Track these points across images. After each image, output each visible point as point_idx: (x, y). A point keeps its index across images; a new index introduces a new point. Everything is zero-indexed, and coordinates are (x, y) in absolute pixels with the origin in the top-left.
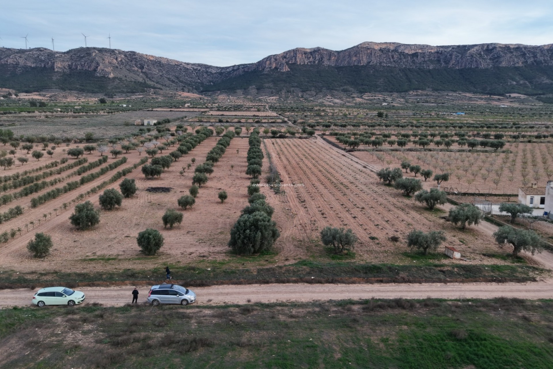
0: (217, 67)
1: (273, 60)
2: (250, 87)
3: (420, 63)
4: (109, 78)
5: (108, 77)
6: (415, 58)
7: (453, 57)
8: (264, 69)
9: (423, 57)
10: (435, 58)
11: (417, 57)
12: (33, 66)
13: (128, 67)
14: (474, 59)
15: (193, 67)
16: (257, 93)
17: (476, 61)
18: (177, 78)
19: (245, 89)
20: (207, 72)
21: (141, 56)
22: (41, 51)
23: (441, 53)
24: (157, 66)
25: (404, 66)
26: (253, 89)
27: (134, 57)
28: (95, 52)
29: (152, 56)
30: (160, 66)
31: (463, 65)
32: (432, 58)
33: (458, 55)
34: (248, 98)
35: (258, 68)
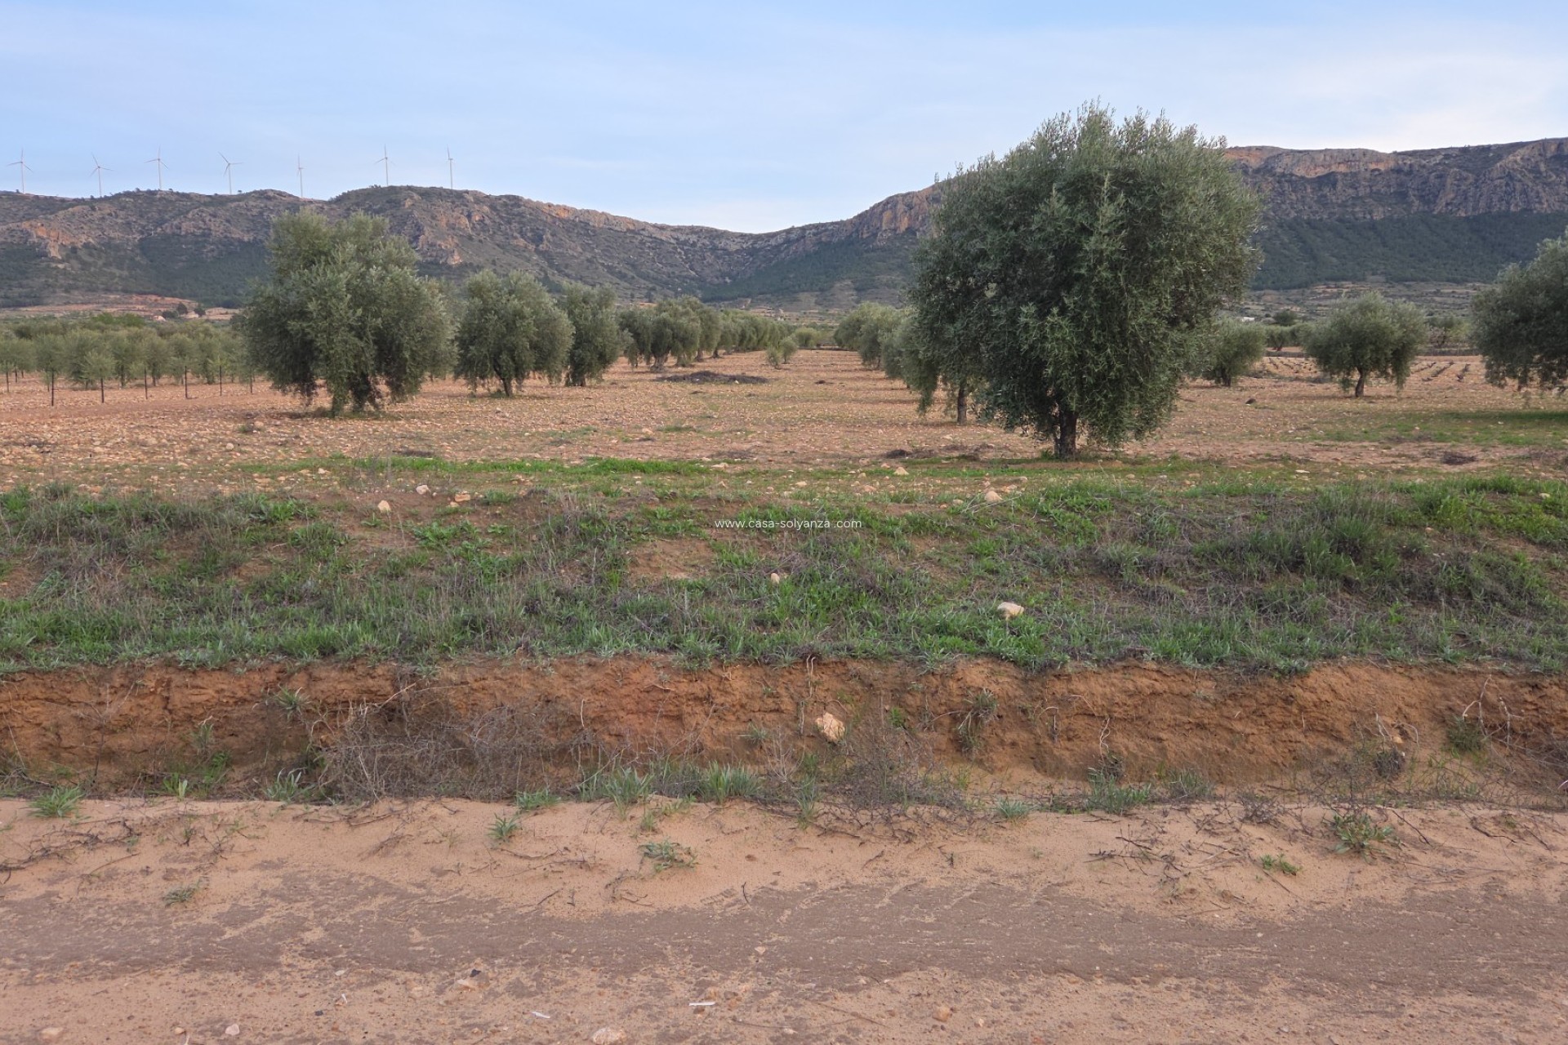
0: (742, 236)
1: (901, 207)
2: (838, 285)
3: (1343, 205)
4: (450, 267)
5: (445, 263)
6: (1326, 190)
7: (1449, 181)
8: (875, 235)
9: (1352, 186)
10: (1389, 186)
11: (1334, 185)
12: (246, 239)
13: (499, 238)
14: (1518, 186)
15: (675, 235)
17: (1524, 192)
18: (633, 266)
19: (822, 290)
20: (714, 249)
21: (536, 208)
22: (269, 198)
23: (1410, 173)
24: (579, 234)
25: (1293, 214)
26: (844, 290)
27: (516, 210)
28: (412, 198)
29: (565, 209)
30: (588, 235)
31: (1482, 204)
32: (1380, 187)
33: (1465, 174)
34: (833, 315)
35: (857, 231)
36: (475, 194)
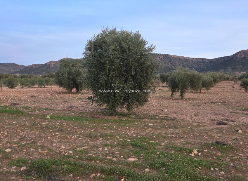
0: (209, 59)
1: (242, 53)
13: (164, 61)
16: (232, 71)
19: (225, 69)
20: (203, 62)
21: (171, 56)
26: (229, 69)
27: (167, 56)
29: (176, 56)
35: (233, 58)
36: (161, 54)
